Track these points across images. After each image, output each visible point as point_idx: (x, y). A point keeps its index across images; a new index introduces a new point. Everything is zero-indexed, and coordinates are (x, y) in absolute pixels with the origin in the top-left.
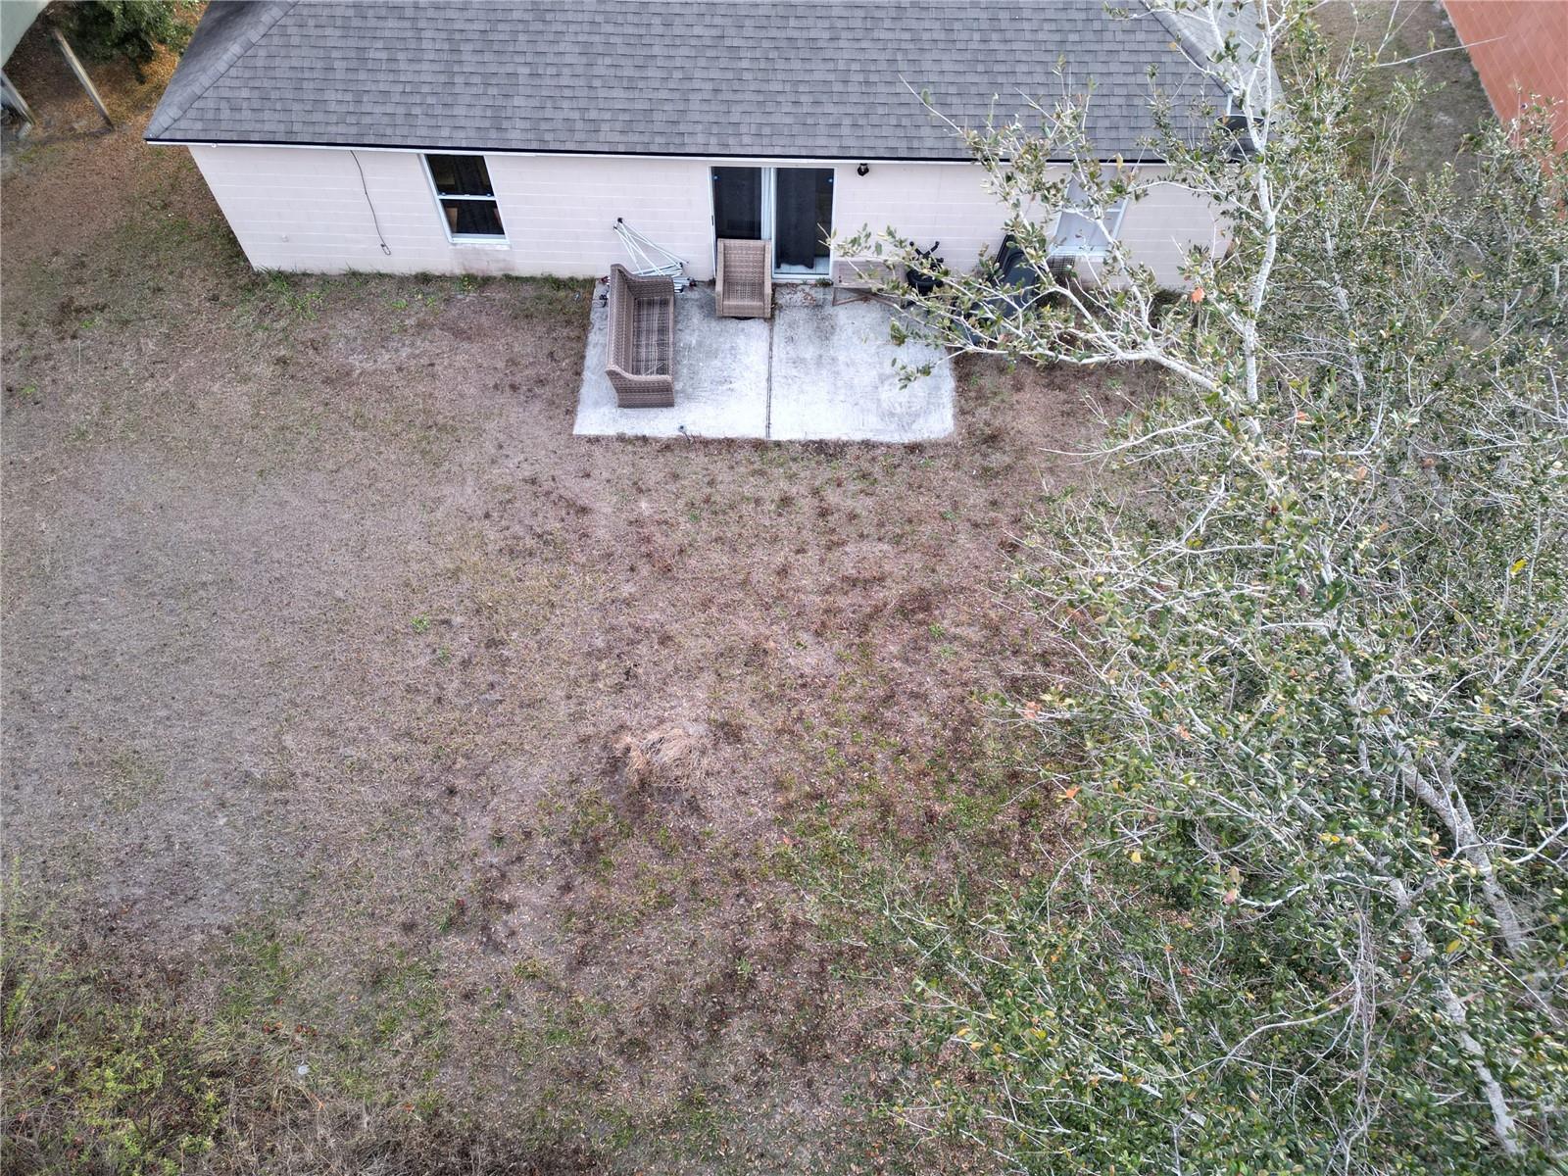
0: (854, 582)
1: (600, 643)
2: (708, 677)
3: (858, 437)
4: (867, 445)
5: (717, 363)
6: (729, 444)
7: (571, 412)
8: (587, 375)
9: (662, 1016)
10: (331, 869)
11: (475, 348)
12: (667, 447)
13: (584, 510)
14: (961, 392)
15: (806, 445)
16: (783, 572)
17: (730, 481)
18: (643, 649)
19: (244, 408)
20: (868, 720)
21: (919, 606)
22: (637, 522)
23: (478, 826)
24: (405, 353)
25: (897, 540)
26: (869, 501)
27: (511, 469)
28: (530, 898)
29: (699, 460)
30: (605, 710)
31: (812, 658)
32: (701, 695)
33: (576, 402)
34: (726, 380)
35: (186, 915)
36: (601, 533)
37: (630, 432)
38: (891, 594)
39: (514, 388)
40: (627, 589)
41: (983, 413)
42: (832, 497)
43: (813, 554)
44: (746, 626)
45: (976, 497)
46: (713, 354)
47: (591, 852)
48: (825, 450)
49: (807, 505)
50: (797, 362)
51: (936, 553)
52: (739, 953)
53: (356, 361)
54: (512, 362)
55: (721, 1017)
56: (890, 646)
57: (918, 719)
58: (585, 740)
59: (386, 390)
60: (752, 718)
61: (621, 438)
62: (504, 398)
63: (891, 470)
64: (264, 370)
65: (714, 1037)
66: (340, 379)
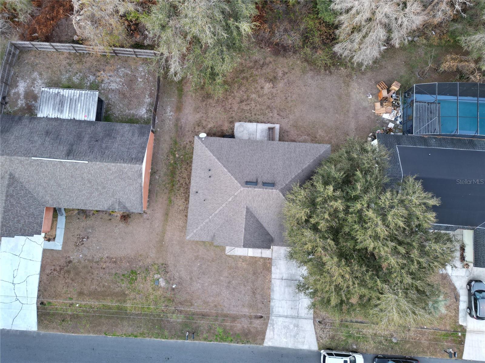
0: (248, 104)
1: (275, 98)
2: (264, 94)
3: (246, 123)
4: (246, 122)
5: (263, 135)
6: (262, 123)
7: (280, 128)
8: (279, 133)
9: (268, 64)
10: (299, 78)
11: (293, 139)
12: (268, 122)
13: (278, 114)
14: (234, 129)
15: (252, 122)
16: (256, 106)
17: (261, 118)
18: (271, 97)
19: (319, 131)
20: (248, 89)
21: (242, 102)
22: (272, 113)
23: (286, 80)
24: (301, 138)
25: (243, 110)
26: (246, 114)
27: (286, 120)
28: (280, 74)
29: (265, 121)
30: (274, 91)
31: (253, 96)
32: (265, 92)
33: (280, 129)
34: (262, 132)
35: (311, 75)
36: (276, 111)
37: (273, 124)
38: (245, 103)
39: (287, 132)
40: (273, 104)
41: (231, 126)
42: (250, 115)
43: (253, 108)
44: (260, 100)
45: (233, 115)
46: (263, 136)
47: (275, 77)
48: (250, 121)
49: (253, 114)
50: (253, 135)
51: (239, 108)
52: (261, 69)
53: (307, 138)
54: (288, 136)
55: (263, 64)
56: (245, 97)
57: (243, 89)
58: (276, 87)
59: (302, 133)
60: (260, 90)
61: (274, 124)
62: (288, 130)
63: (243, 118)
64: (318, 137)
65: (264, 63)
66: (309, 135)
